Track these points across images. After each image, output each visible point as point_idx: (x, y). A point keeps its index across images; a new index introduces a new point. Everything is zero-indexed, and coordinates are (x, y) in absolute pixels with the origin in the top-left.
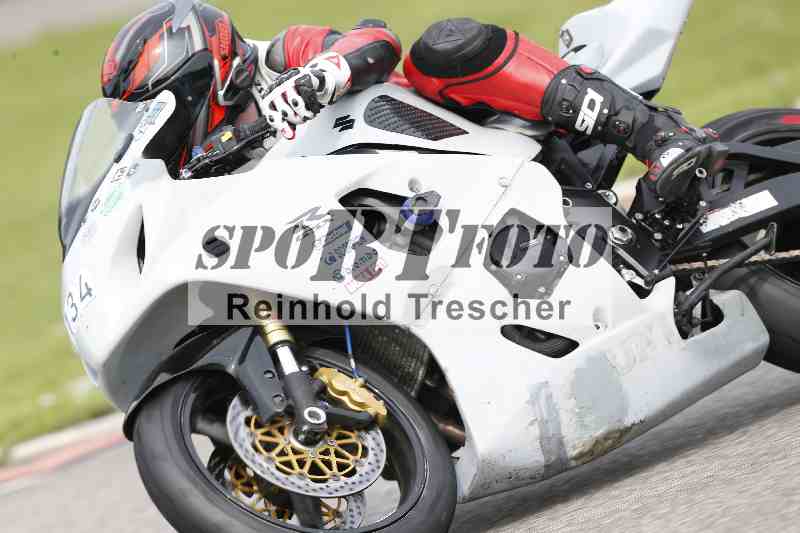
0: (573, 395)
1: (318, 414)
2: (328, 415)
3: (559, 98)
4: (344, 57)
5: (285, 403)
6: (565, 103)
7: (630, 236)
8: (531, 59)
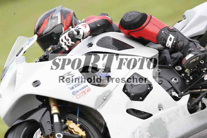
0: (149, 131)
1: (61, 135)
2: (64, 136)
3: (161, 37)
4: (88, 24)
5: (51, 132)
6: (163, 38)
7: (178, 81)
8: (154, 25)
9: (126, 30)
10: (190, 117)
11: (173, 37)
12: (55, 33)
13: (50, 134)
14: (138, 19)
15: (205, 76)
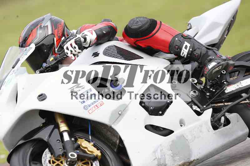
0: (171, 150)
1: (74, 155)
2: (78, 155)
3: (174, 45)
4: (94, 31)
5: (63, 151)
6: (176, 46)
7: (197, 94)
8: (165, 31)
9: (132, 39)
10: (214, 134)
11: (189, 45)
12: (45, 45)
13: (61, 153)
14: (146, 25)
15: (226, 88)
